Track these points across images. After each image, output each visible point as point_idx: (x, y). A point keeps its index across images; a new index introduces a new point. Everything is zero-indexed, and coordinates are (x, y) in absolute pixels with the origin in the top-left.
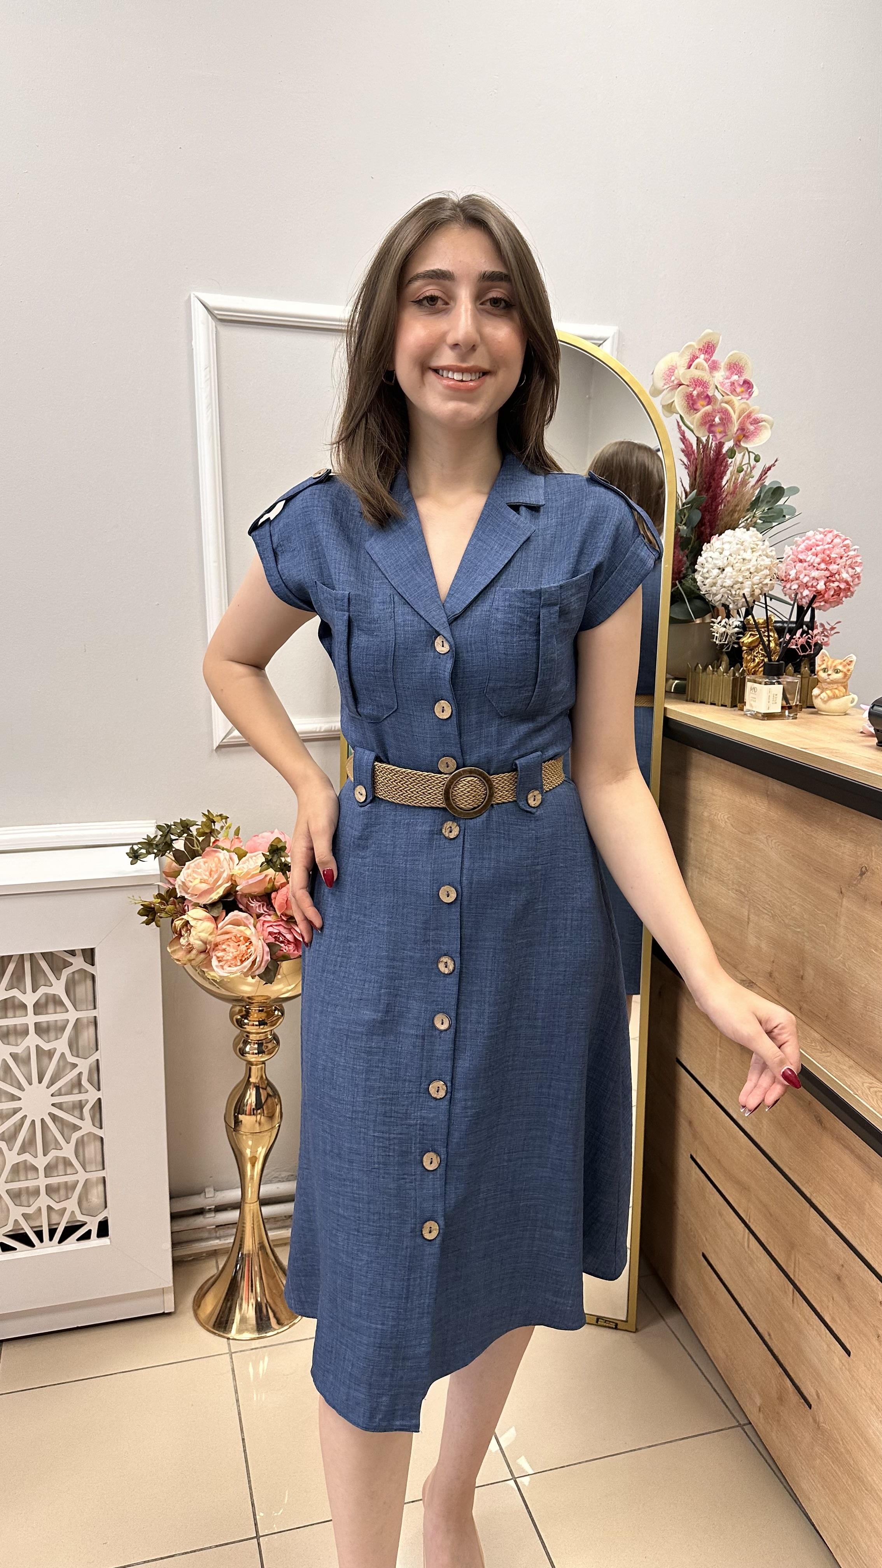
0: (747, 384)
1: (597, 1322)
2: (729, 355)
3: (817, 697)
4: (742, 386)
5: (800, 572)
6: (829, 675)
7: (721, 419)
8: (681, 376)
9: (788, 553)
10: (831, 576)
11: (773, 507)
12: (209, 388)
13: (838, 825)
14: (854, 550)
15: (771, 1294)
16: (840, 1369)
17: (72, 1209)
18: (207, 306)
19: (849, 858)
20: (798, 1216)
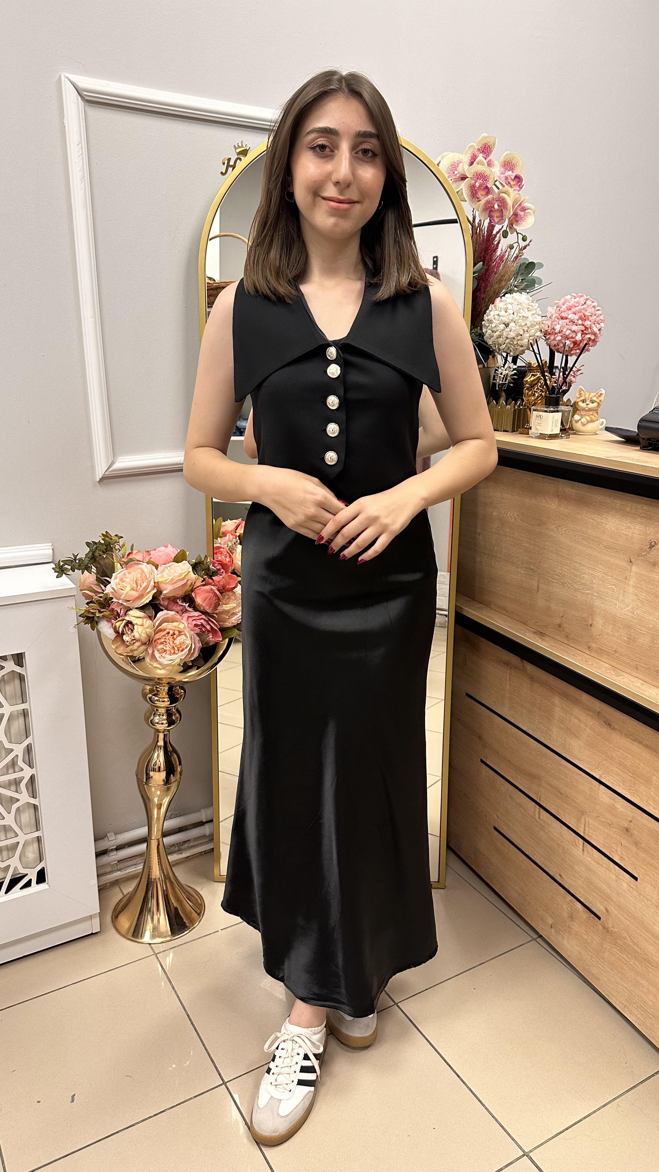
0: (518, 179)
2: (505, 154)
3: (577, 421)
4: (513, 180)
5: (564, 327)
6: (587, 404)
7: (498, 206)
8: (464, 170)
9: (551, 313)
10: (585, 330)
11: (526, 278)
12: (81, 162)
13: (628, 512)
14: (598, 310)
15: (562, 847)
16: (629, 890)
17: (15, 865)
18: (76, 86)
19: (639, 536)
20: (588, 792)
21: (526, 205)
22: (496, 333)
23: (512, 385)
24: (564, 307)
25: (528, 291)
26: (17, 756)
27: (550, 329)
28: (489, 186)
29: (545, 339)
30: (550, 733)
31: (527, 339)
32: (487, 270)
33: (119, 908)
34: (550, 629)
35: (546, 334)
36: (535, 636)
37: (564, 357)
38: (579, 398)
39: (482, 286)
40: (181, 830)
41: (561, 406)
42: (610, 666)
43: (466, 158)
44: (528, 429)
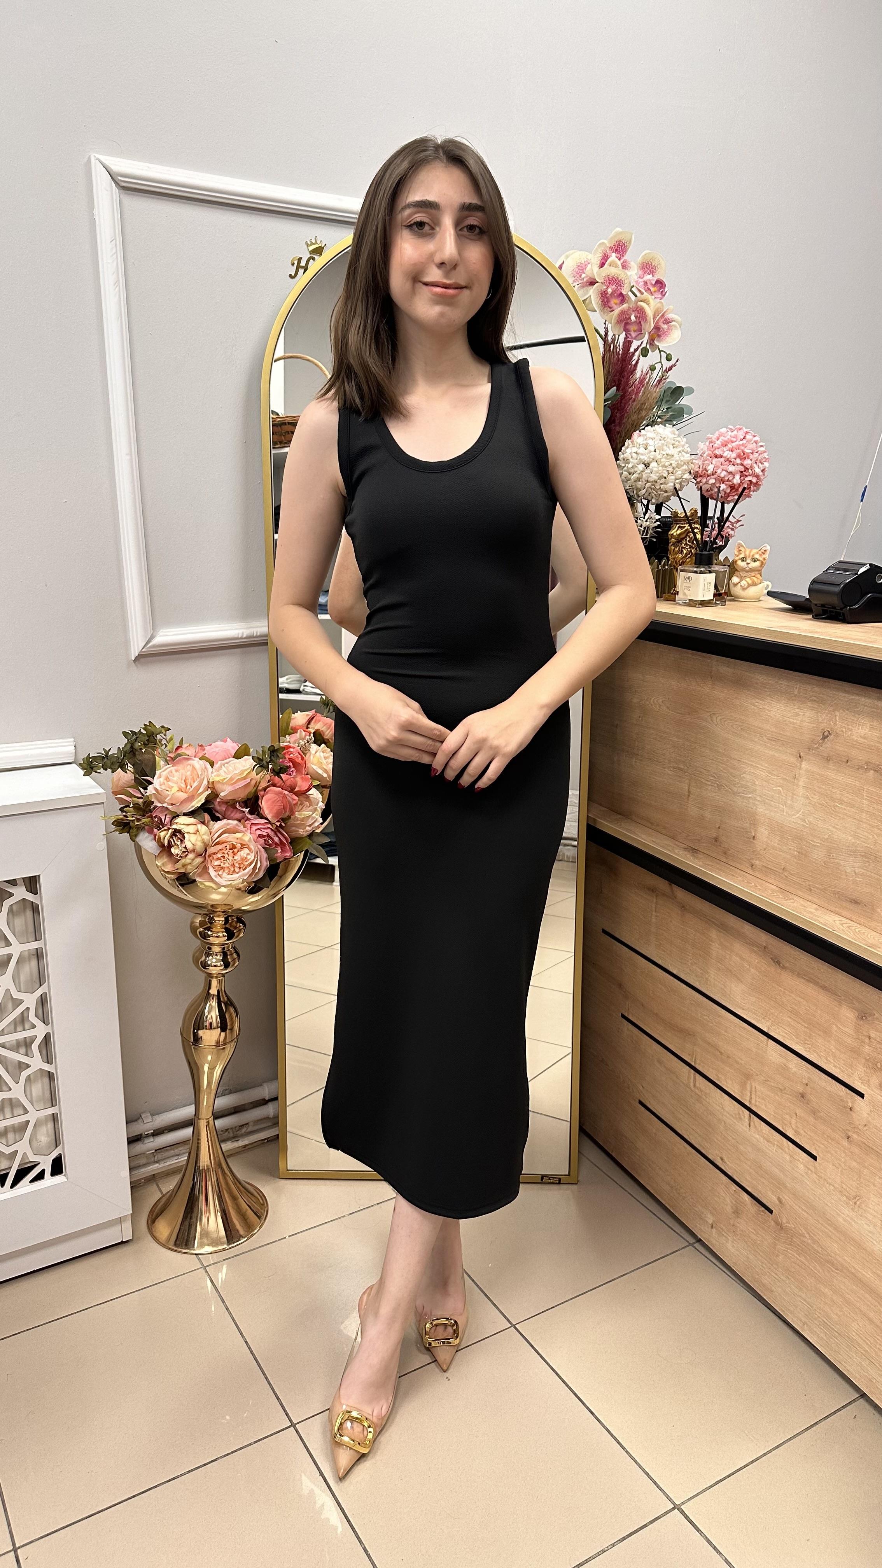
0: (660, 284)
1: (542, 1180)
2: (643, 254)
3: (735, 585)
4: (654, 286)
5: (718, 467)
6: (748, 564)
7: (636, 317)
8: (593, 274)
9: (702, 449)
10: (745, 471)
11: (672, 406)
12: (115, 263)
13: (795, 696)
14: (761, 446)
15: (723, 1123)
16: (806, 1173)
17: (24, 1150)
18: (109, 171)
19: (809, 724)
20: (754, 1050)
21: (670, 316)
22: (634, 475)
23: (654, 540)
24: (718, 443)
25: (675, 422)
26: (28, 1009)
27: (701, 469)
28: (624, 293)
29: (695, 482)
30: (707, 976)
31: (672, 482)
32: (623, 397)
33: (156, 1210)
34: (704, 844)
35: (695, 477)
36: (686, 853)
37: (719, 504)
38: (738, 556)
39: (616, 416)
40: (236, 1110)
41: (714, 566)
42: (777, 889)
43: (596, 259)
44: (675, 594)
